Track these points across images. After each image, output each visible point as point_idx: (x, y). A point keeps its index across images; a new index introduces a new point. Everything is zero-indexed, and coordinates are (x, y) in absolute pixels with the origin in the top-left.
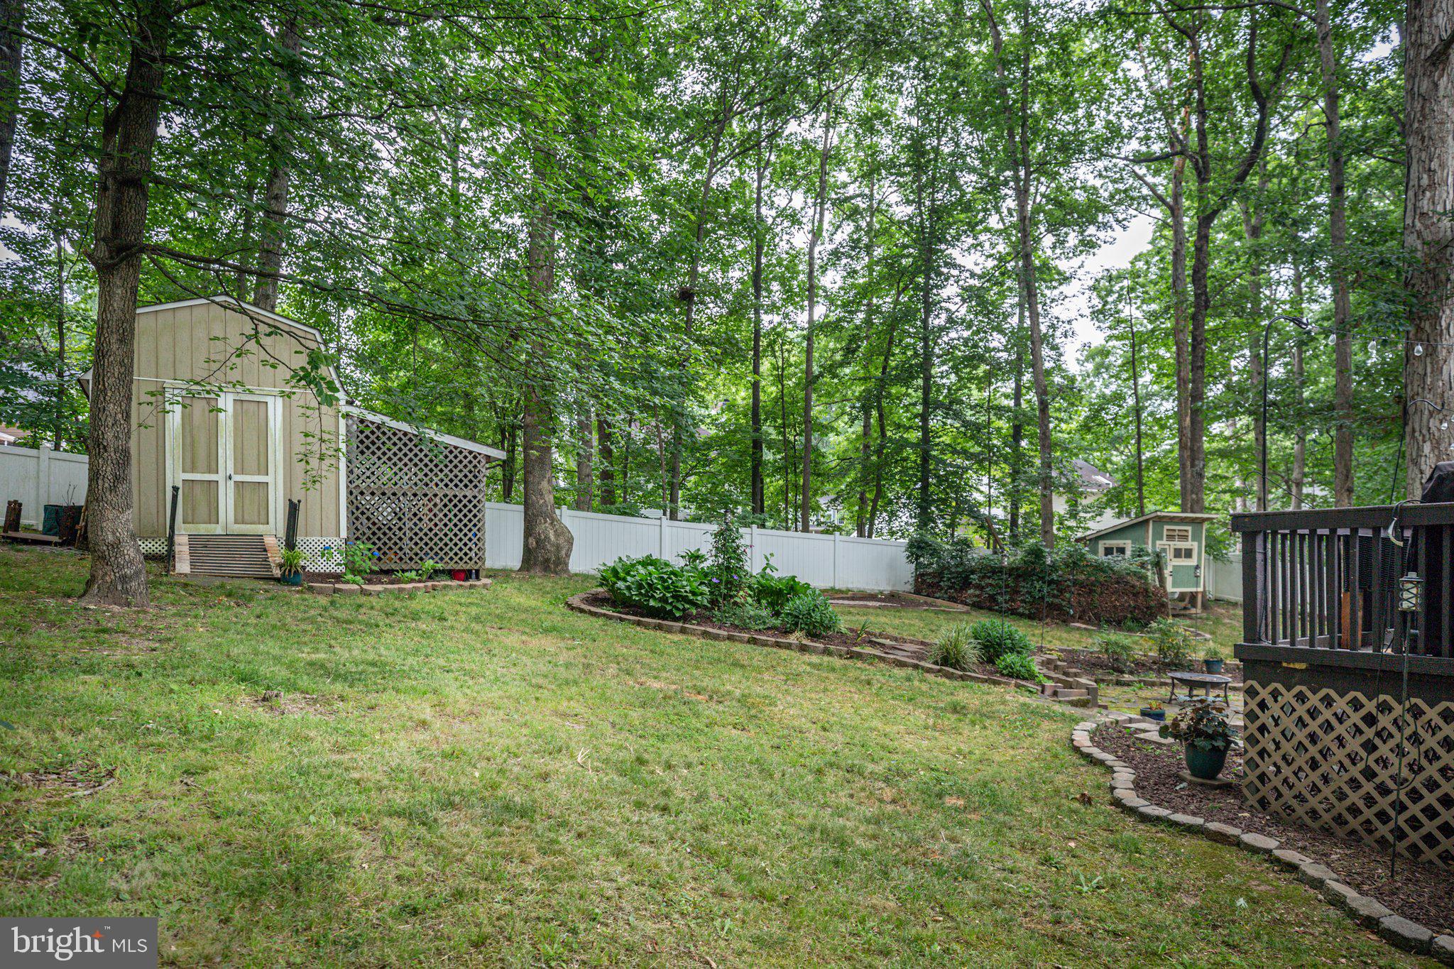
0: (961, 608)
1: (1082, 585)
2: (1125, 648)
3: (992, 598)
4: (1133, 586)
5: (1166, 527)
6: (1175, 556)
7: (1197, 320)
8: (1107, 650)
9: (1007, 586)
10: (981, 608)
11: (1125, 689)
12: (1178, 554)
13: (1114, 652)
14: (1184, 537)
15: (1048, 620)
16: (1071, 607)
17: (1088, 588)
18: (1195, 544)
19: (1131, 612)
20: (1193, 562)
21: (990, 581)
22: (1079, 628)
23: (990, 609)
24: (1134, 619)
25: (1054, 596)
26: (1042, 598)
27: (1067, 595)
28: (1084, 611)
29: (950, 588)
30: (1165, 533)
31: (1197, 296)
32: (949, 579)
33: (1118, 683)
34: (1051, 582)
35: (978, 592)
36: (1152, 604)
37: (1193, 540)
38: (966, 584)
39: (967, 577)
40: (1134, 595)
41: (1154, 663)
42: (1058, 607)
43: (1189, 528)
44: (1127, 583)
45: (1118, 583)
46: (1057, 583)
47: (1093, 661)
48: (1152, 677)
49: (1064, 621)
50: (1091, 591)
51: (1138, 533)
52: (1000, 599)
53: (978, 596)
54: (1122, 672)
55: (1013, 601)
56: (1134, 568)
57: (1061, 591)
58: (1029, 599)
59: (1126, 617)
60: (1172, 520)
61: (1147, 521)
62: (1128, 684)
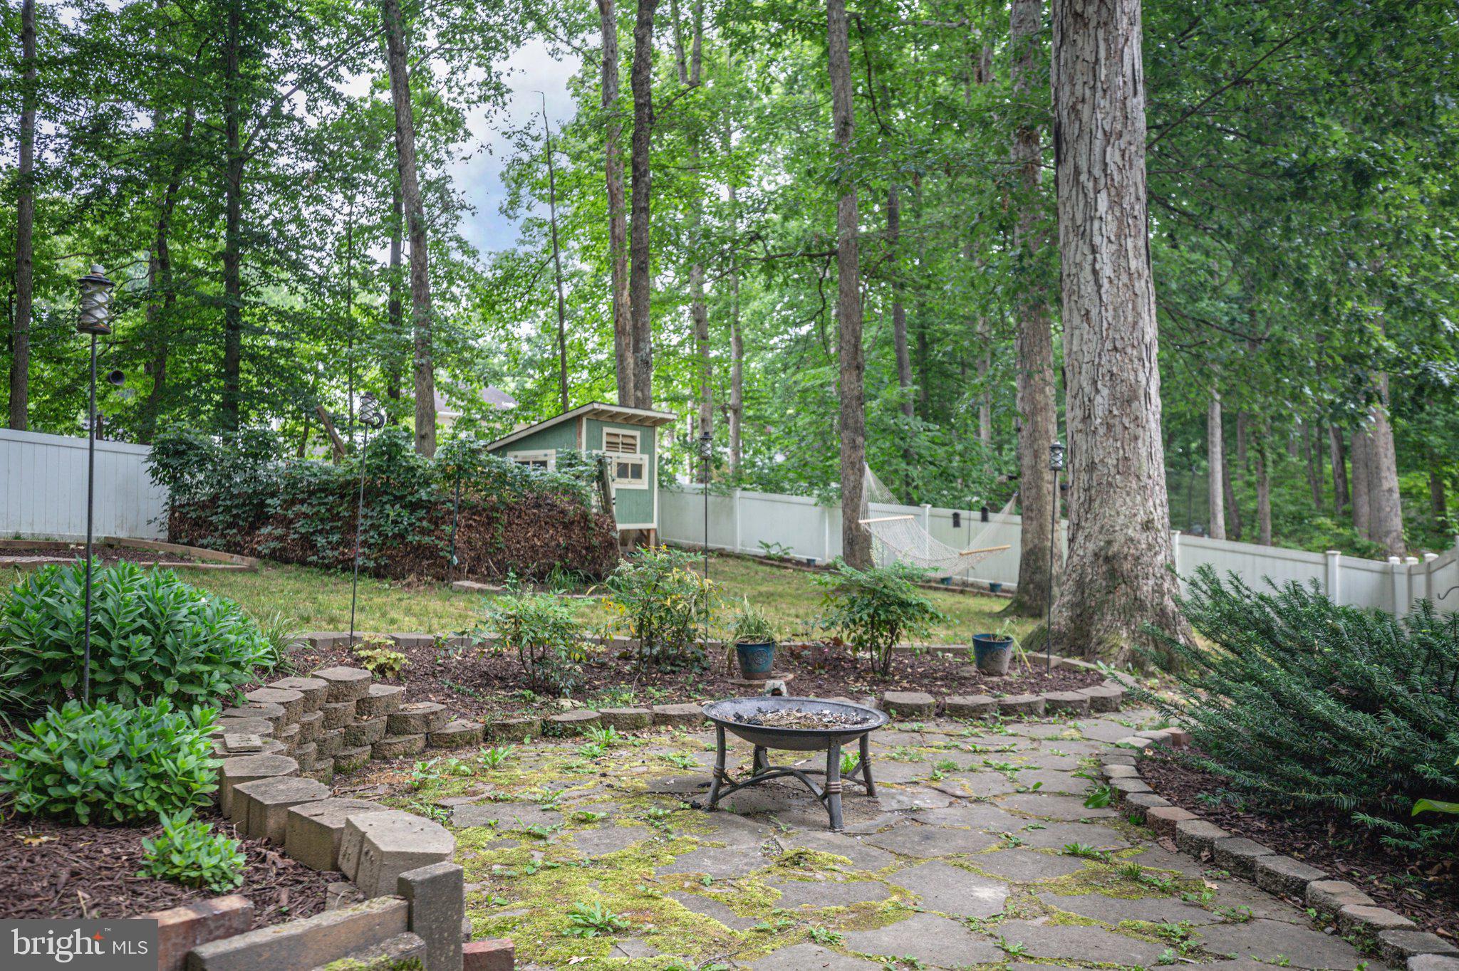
0: (246, 562)
1: (474, 510)
2: (561, 629)
3: (307, 542)
4: (563, 512)
5: (606, 430)
6: (620, 475)
7: (639, 143)
8: (517, 639)
9: (337, 517)
10: (287, 561)
11: (567, 745)
12: (623, 470)
13: (536, 642)
14: (630, 447)
15: (412, 578)
16: (455, 550)
17: (484, 516)
18: (646, 457)
19: (561, 558)
20: (642, 484)
21: (305, 509)
22: (467, 590)
23: (303, 563)
24: (566, 570)
25: (423, 532)
26: (401, 536)
27: (448, 529)
28: (478, 559)
29: (230, 526)
30: (605, 439)
31: (638, 107)
32: (227, 510)
33: (550, 732)
34: (414, 507)
35: (279, 531)
36: (595, 542)
37: (642, 452)
38: (260, 517)
39: (262, 504)
40: (565, 526)
41: (625, 657)
42: (430, 553)
43: (637, 433)
44: (553, 506)
45: (538, 506)
46: (429, 506)
47: (484, 665)
48: (627, 703)
49: (440, 578)
50: (491, 521)
51: (567, 435)
52: (321, 541)
53: (281, 538)
54: (556, 692)
55: (348, 544)
56: (565, 479)
57: (436, 522)
58: (374, 537)
59: (552, 566)
60: (613, 418)
61: (577, 419)
62: (573, 732)
